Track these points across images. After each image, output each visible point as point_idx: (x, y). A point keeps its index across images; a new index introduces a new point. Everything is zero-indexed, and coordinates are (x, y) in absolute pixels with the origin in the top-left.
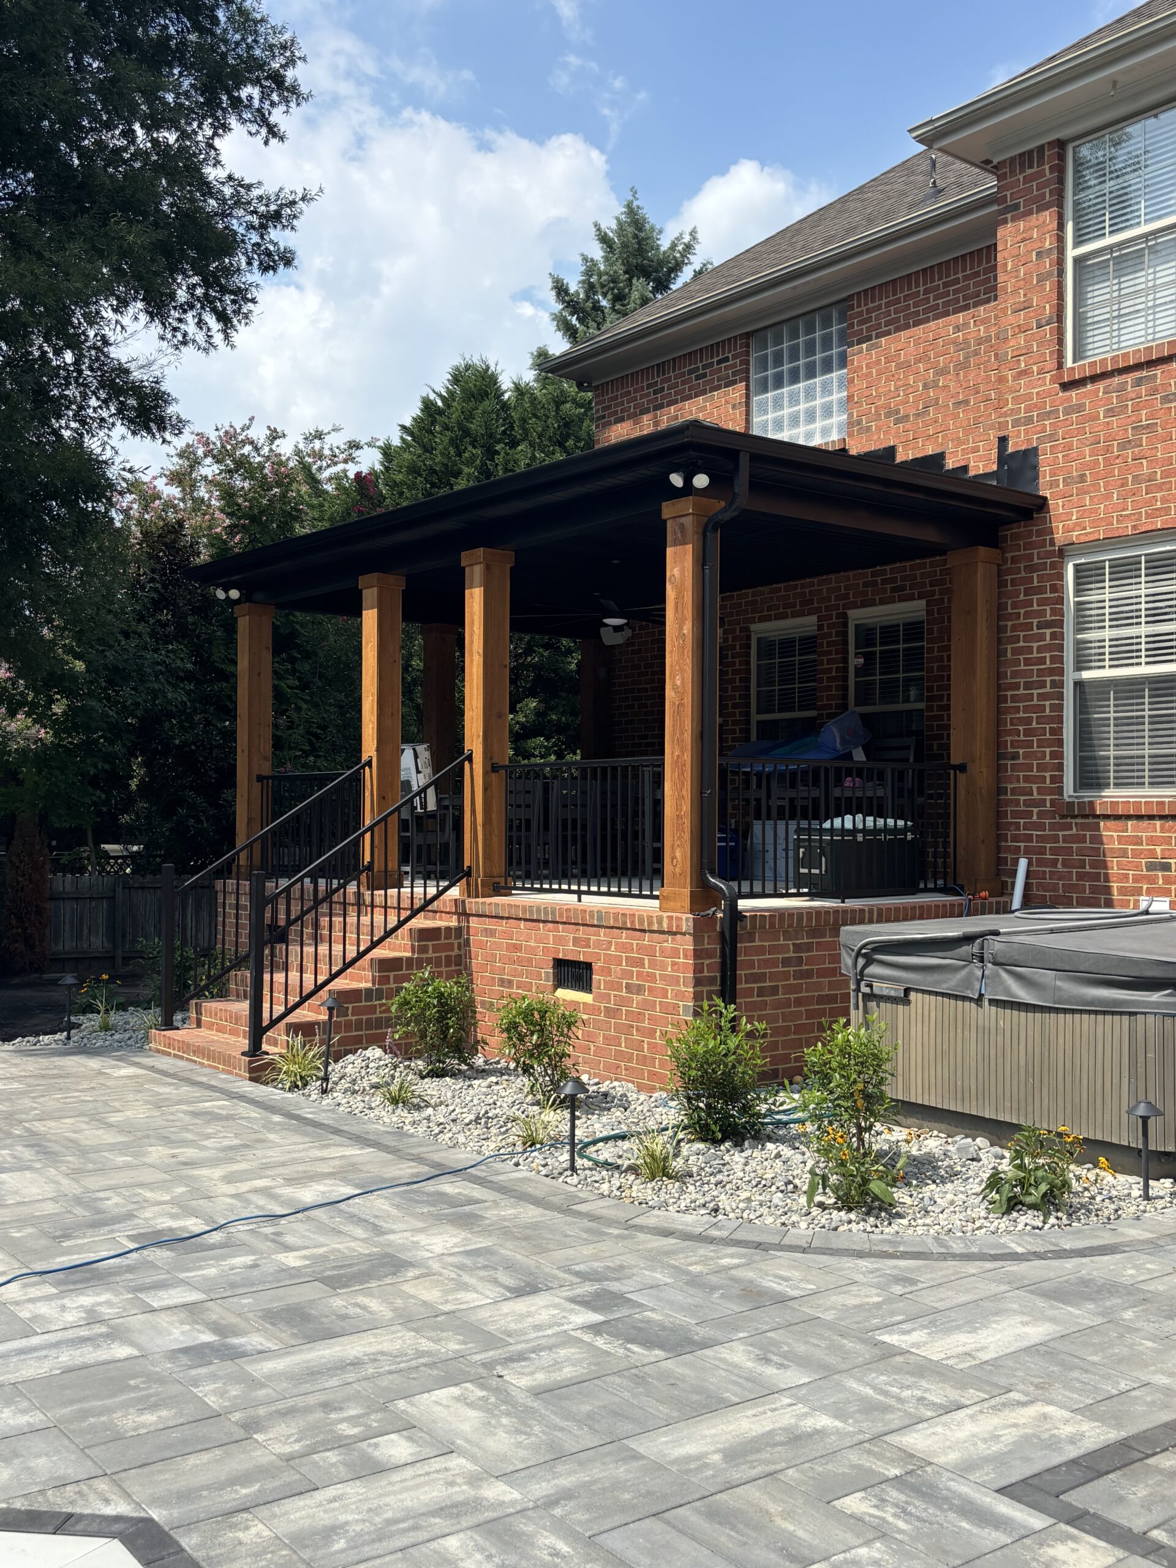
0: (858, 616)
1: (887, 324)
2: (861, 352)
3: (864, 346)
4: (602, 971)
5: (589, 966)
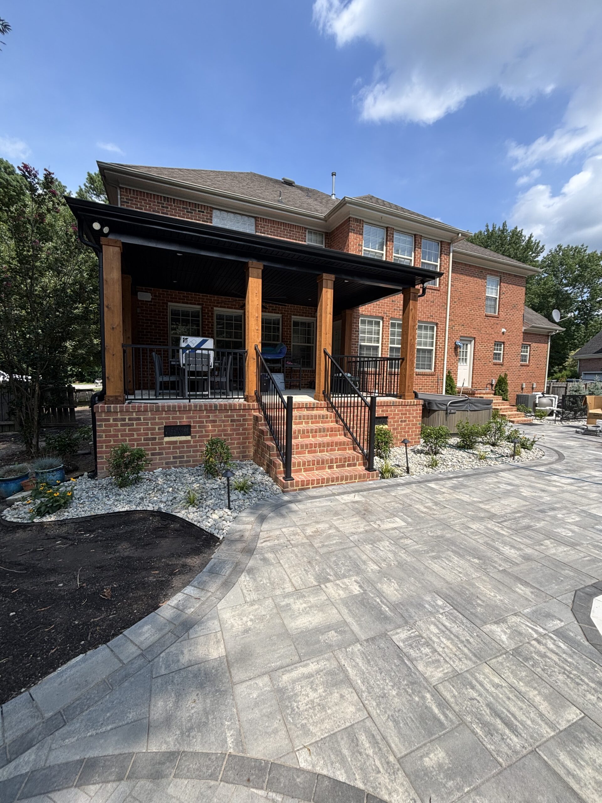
4: (392, 418)
5: (387, 417)
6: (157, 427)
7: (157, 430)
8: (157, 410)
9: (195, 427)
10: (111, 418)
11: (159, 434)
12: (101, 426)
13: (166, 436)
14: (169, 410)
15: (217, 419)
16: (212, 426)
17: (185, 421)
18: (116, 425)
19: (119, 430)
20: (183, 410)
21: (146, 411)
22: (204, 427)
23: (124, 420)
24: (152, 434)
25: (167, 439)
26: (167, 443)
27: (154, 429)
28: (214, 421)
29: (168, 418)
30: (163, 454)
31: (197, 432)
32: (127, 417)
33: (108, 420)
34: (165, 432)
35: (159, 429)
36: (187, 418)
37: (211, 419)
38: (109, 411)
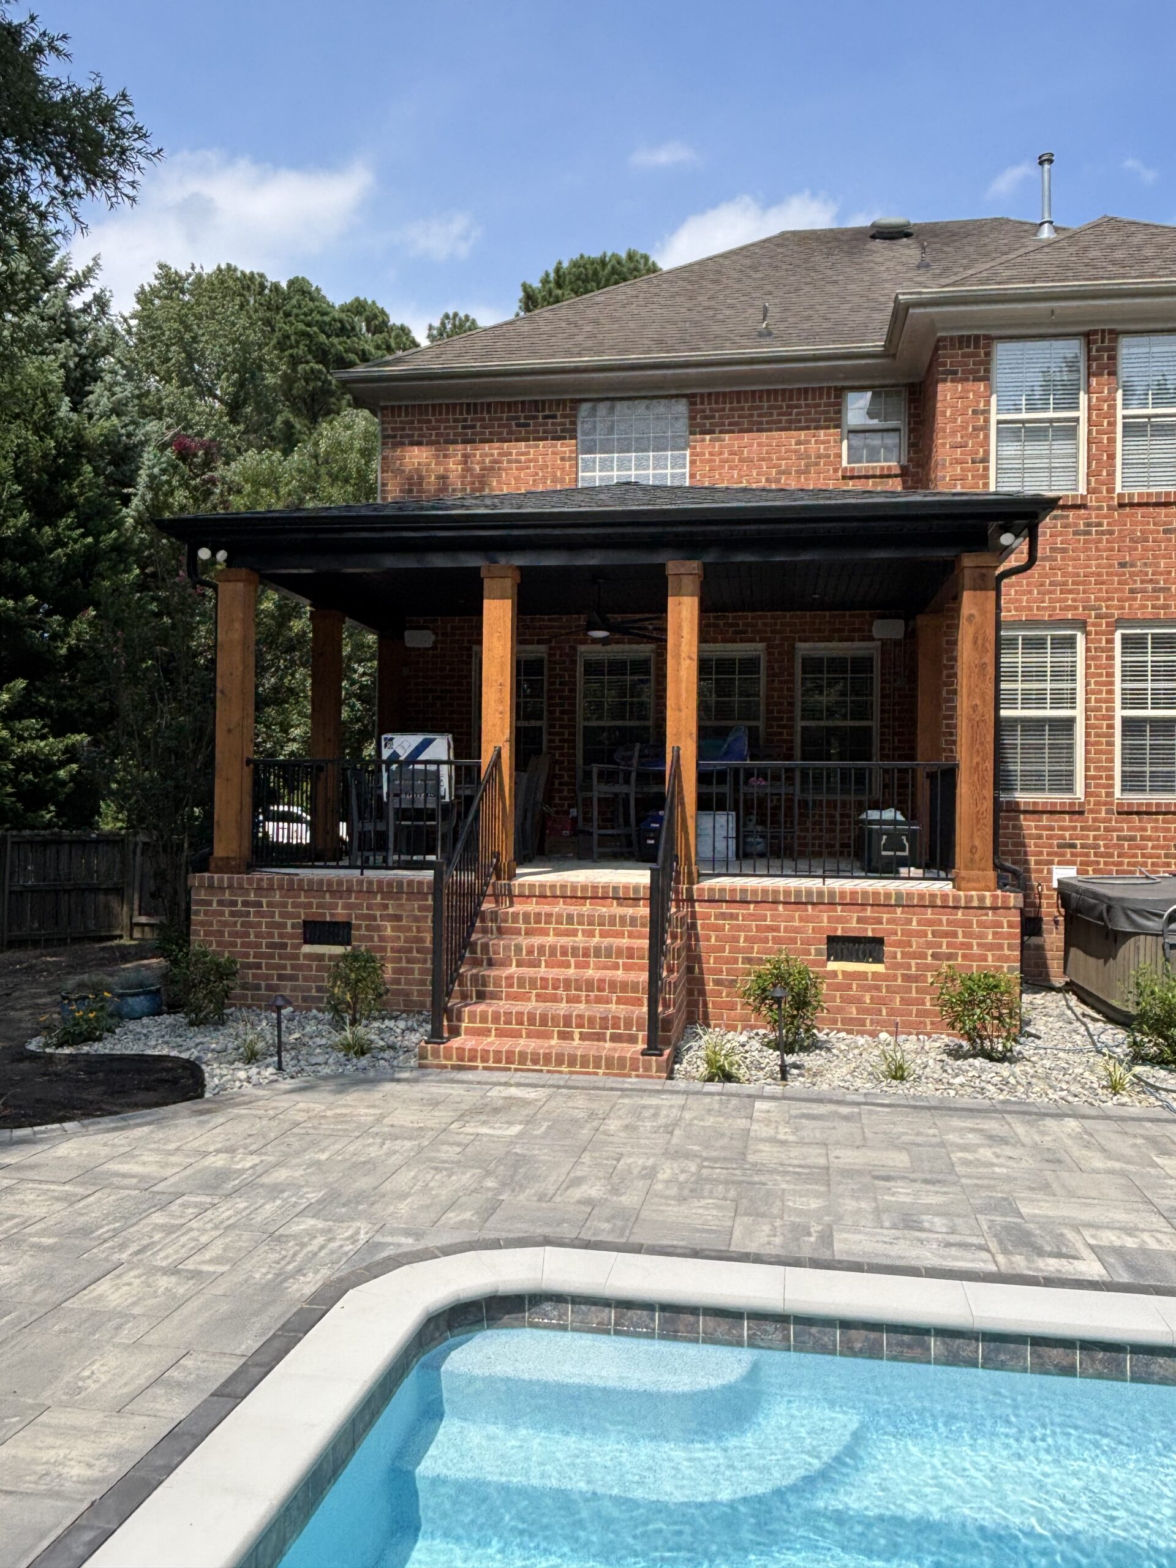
0: (804, 648)
1: (730, 424)
2: (703, 440)
3: (708, 437)
4: (899, 944)
5: (879, 941)
6: (289, 922)
7: (289, 930)
8: (291, 888)
9: (359, 927)
10: (215, 900)
11: (292, 936)
12: (197, 913)
13: (306, 942)
14: (310, 890)
15: (405, 914)
16: (393, 929)
17: (340, 913)
18: (222, 914)
19: (225, 924)
20: (337, 890)
21: (271, 888)
22: (378, 928)
23: (234, 903)
24: (281, 936)
25: (307, 949)
26: (308, 956)
27: (284, 925)
28: (398, 918)
29: (309, 905)
30: (297, 980)
31: (362, 939)
32: (240, 900)
33: (210, 903)
34: (305, 933)
35: (293, 926)
36: (344, 907)
37: (391, 911)
38: (211, 886)
